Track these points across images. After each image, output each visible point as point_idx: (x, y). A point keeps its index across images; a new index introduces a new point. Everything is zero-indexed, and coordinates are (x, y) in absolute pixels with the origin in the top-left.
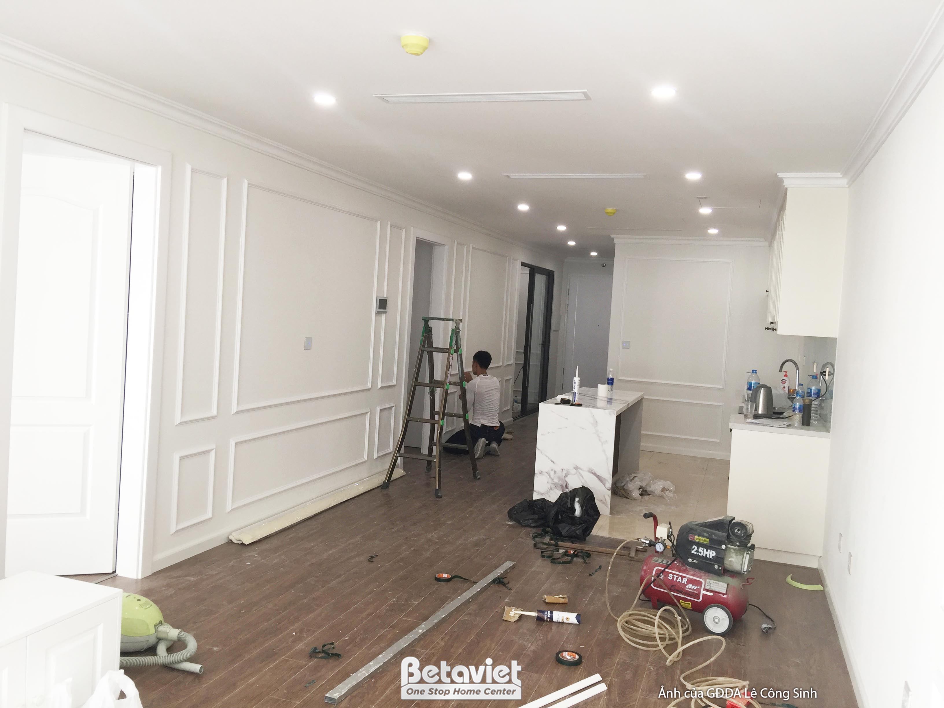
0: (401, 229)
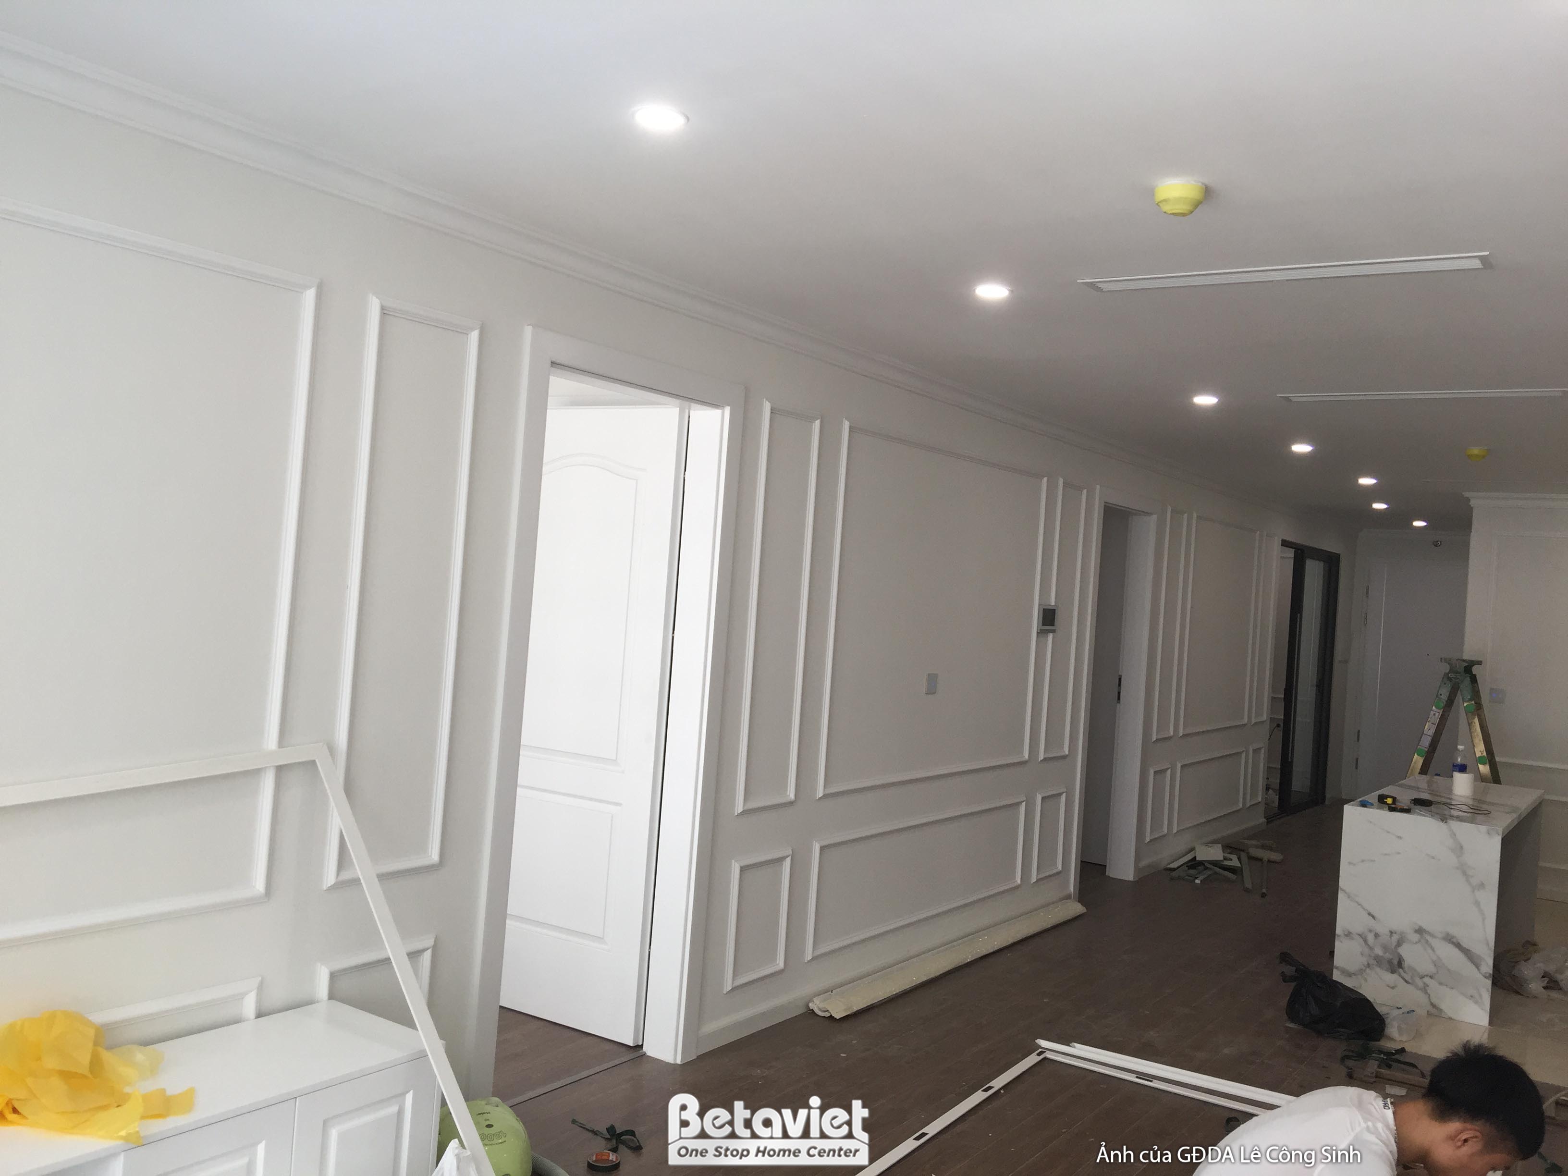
0: (1080, 489)
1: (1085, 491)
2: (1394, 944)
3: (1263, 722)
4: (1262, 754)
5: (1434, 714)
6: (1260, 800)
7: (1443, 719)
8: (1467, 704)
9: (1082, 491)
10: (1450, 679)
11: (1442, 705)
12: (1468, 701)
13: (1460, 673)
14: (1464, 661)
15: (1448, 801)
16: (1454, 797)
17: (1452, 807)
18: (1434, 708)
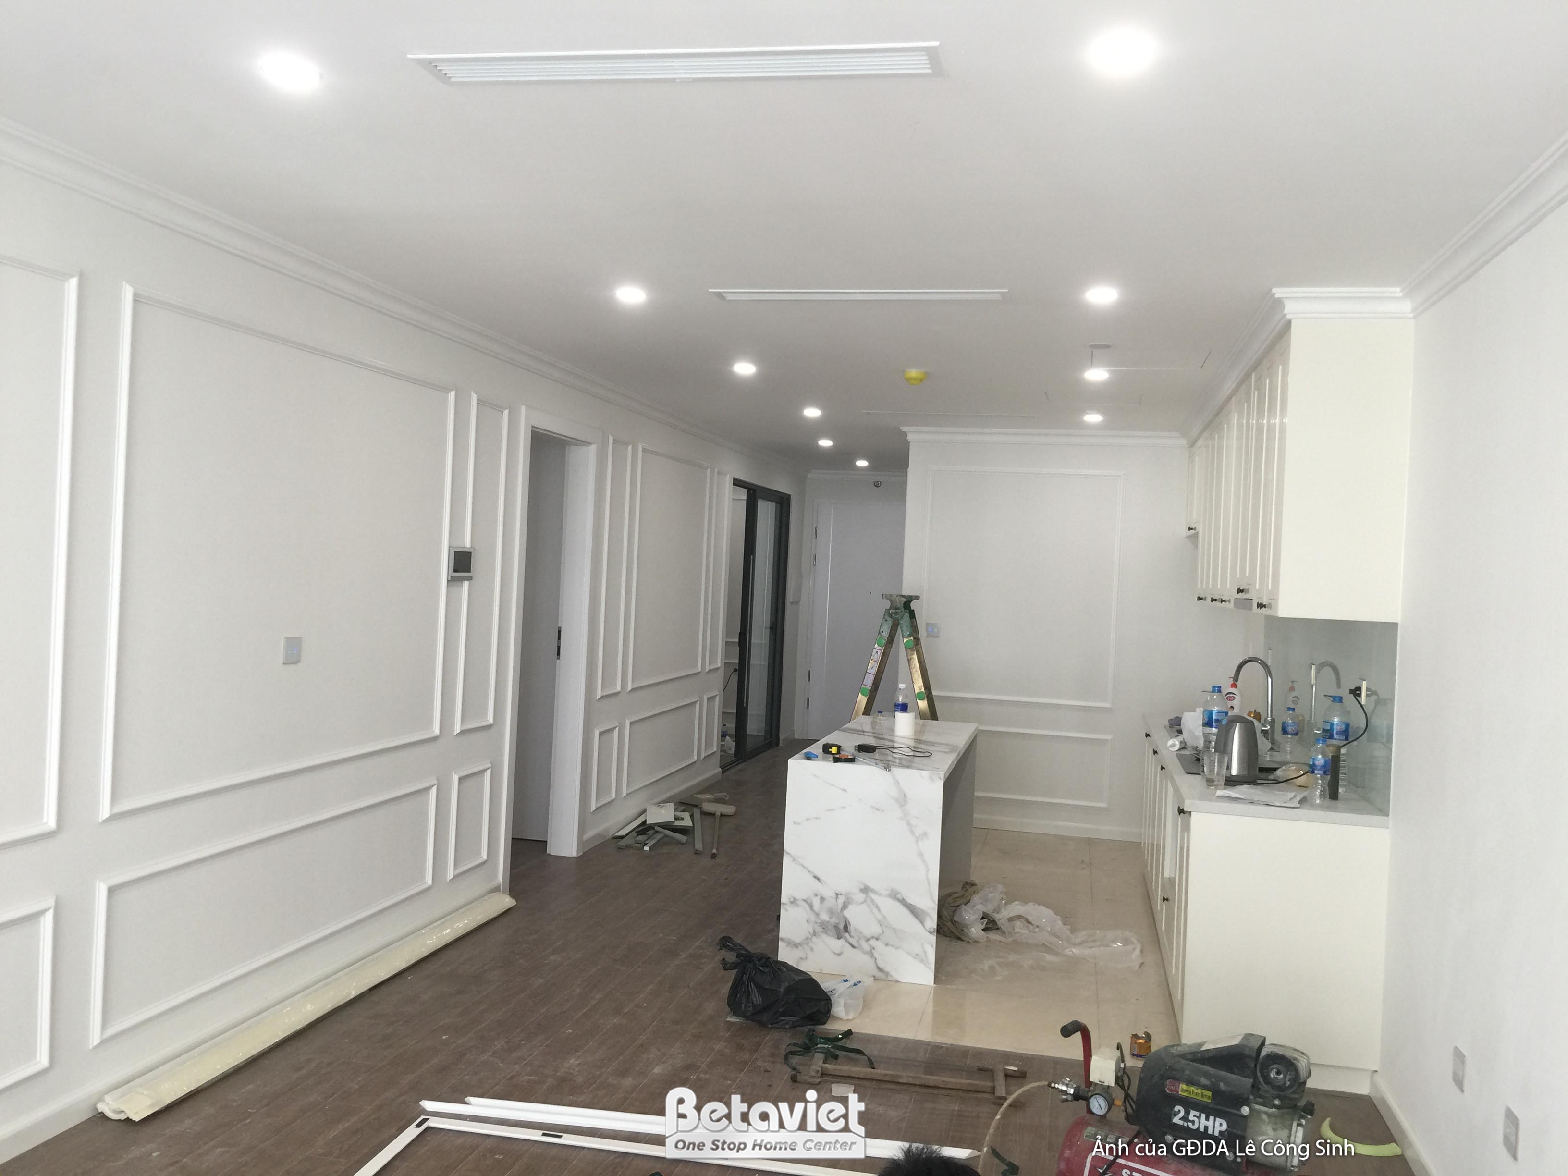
0: (501, 409)
1: (506, 412)
2: (840, 906)
3: (718, 669)
4: (717, 702)
5: (877, 652)
6: (715, 749)
7: (885, 656)
8: (907, 640)
9: (503, 412)
10: (891, 616)
11: (884, 642)
12: (906, 638)
13: (898, 609)
14: (904, 596)
15: (891, 744)
16: (896, 739)
17: (895, 751)
18: (876, 645)
